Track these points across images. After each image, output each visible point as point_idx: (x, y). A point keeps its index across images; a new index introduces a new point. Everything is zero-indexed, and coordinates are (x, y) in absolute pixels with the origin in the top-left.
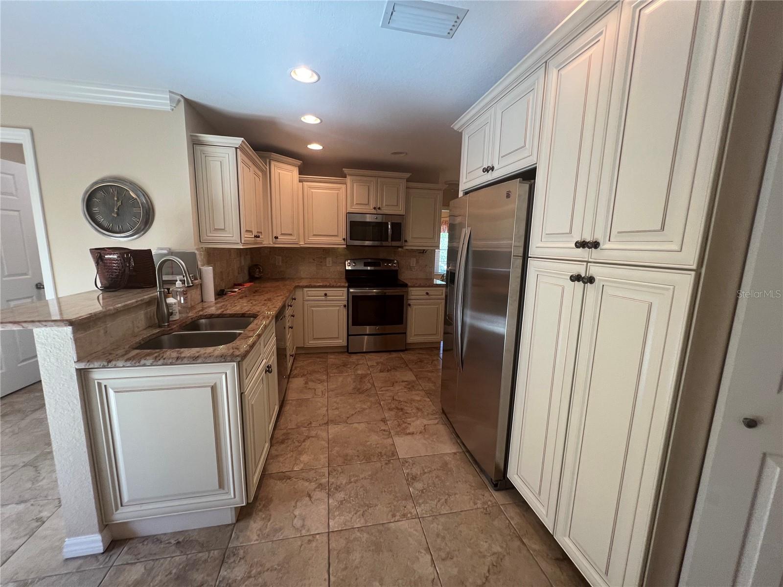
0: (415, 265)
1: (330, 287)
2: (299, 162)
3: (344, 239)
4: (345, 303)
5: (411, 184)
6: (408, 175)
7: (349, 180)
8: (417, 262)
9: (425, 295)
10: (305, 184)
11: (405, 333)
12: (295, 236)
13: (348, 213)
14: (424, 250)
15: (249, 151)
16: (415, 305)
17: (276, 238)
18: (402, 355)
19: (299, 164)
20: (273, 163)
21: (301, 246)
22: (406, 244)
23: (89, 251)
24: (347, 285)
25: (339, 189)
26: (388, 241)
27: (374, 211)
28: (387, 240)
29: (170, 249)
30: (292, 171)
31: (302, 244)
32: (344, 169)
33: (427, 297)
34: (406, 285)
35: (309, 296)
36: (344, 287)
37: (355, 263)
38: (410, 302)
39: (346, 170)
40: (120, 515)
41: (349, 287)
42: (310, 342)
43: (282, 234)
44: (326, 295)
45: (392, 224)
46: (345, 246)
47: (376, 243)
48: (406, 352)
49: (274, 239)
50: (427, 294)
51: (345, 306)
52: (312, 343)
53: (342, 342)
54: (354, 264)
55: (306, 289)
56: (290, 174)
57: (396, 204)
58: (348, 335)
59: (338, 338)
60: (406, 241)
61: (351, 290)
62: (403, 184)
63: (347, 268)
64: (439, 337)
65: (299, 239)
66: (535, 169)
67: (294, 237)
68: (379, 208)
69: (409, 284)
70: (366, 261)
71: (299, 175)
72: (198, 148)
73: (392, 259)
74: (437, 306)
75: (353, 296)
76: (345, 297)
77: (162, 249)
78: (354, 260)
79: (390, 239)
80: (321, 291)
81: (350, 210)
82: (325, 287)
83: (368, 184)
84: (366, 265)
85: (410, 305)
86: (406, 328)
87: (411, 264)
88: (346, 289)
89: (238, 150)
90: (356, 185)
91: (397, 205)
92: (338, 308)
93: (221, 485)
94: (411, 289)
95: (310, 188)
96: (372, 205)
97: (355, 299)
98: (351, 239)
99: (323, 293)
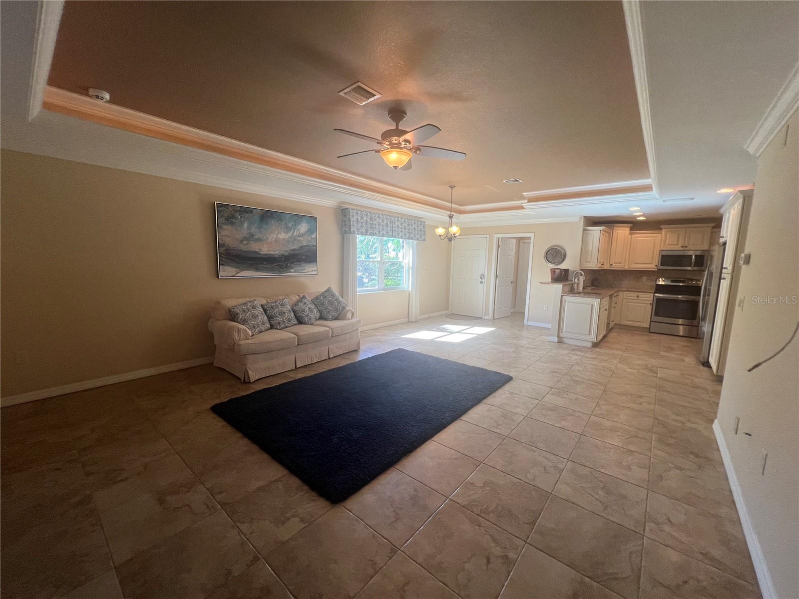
1: (641, 292)
3: (656, 266)
4: (651, 302)
6: (713, 225)
7: (664, 231)
10: (633, 235)
11: (698, 326)
13: (661, 250)
17: (611, 265)
19: (631, 226)
20: (615, 228)
23: (550, 270)
24: (654, 292)
25: (656, 237)
27: (682, 249)
28: (690, 266)
30: (626, 230)
31: (626, 268)
32: (661, 225)
35: (627, 296)
36: (651, 293)
37: (664, 280)
39: (663, 226)
40: (561, 335)
43: (615, 263)
44: (638, 296)
45: (696, 256)
46: (657, 270)
47: (677, 268)
51: (650, 304)
52: (625, 322)
53: (646, 325)
55: (625, 292)
56: (625, 232)
57: (701, 243)
58: (651, 321)
59: (644, 322)
61: (657, 295)
63: (657, 283)
65: (625, 265)
66: (726, 242)
67: (621, 264)
68: (686, 247)
70: (673, 279)
72: (585, 232)
73: (695, 279)
75: (657, 299)
76: (651, 299)
79: (693, 265)
80: (635, 294)
81: (662, 248)
82: (639, 292)
83: (679, 233)
84: (672, 281)
86: (699, 323)
88: (653, 294)
89: (601, 231)
90: (670, 234)
92: (646, 305)
93: (589, 334)
95: (636, 237)
96: (680, 245)
97: (659, 300)
98: (662, 265)
99: (636, 295)
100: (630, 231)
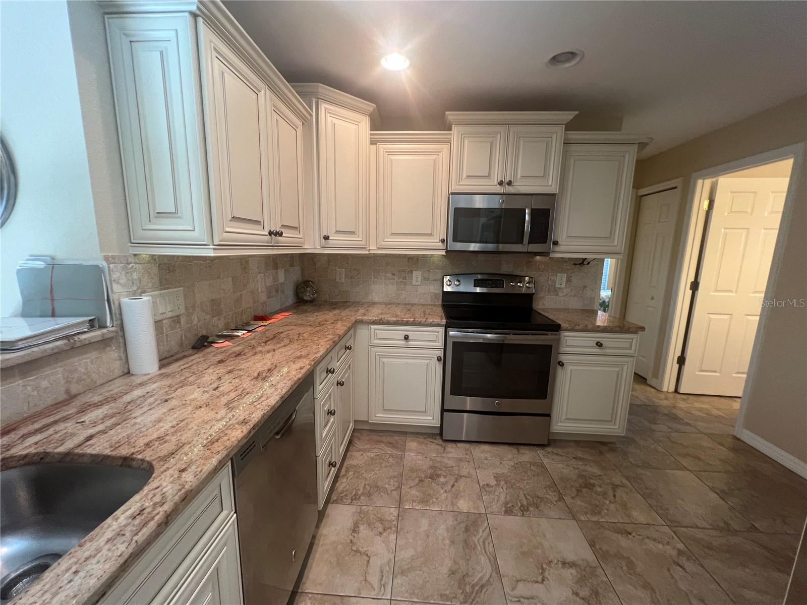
0: (563, 286)
1: (414, 324)
2: (370, 107)
3: (442, 241)
4: (440, 353)
5: (575, 135)
6: (569, 116)
7: (455, 133)
8: (569, 280)
9: (592, 347)
10: (382, 146)
11: (549, 415)
12: (361, 236)
13: (452, 194)
14: (584, 260)
15: (251, 51)
16: (572, 364)
17: (326, 238)
18: (540, 455)
19: (371, 109)
20: (323, 106)
21: (371, 252)
22: (557, 248)
24: (444, 321)
25: (437, 153)
26: (522, 243)
27: (500, 189)
28: (520, 241)
29: (53, 258)
30: (357, 123)
31: (373, 249)
32: (447, 113)
33: (597, 350)
34: (556, 328)
35: (378, 339)
36: (438, 325)
37: (459, 281)
38: (563, 358)
39: (451, 116)
41: (447, 327)
42: (377, 415)
43: (337, 232)
44: (406, 338)
45: (534, 212)
46: (443, 253)
47: (490, 247)
48: (549, 449)
49: (323, 240)
50: (599, 345)
51: (439, 359)
52: (380, 417)
53: (431, 419)
54: (457, 283)
55: (373, 327)
56: (354, 127)
57: (542, 175)
58: (443, 410)
59: (425, 412)
60: (556, 243)
61: (451, 333)
62: (558, 134)
63: (445, 290)
64: (617, 427)
65: (367, 240)
67: (359, 237)
68: (510, 183)
69: (564, 325)
70: (476, 277)
71: (371, 131)
73: (523, 274)
74: (617, 369)
75: (454, 343)
76: (440, 344)
77: (36, 258)
78: (457, 276)
79: (526, 239)
80: (399, 332)
81: (454, 188)
82: (407, 324)
83: (491, 139)
84: (477, 284)
85: (561, 364)
86: (550, 406)
87: (557, 284)
88: (442, 330)
89: (200, 21)
90: (468, 142)
91: (544, 176)
92: (428, 361)
94: (567, 333)
95: (390, 152)
96: (496, 179)
97: (459, 347)
98: (455, 239)
99: (402, 335)
100: (373, 128)
